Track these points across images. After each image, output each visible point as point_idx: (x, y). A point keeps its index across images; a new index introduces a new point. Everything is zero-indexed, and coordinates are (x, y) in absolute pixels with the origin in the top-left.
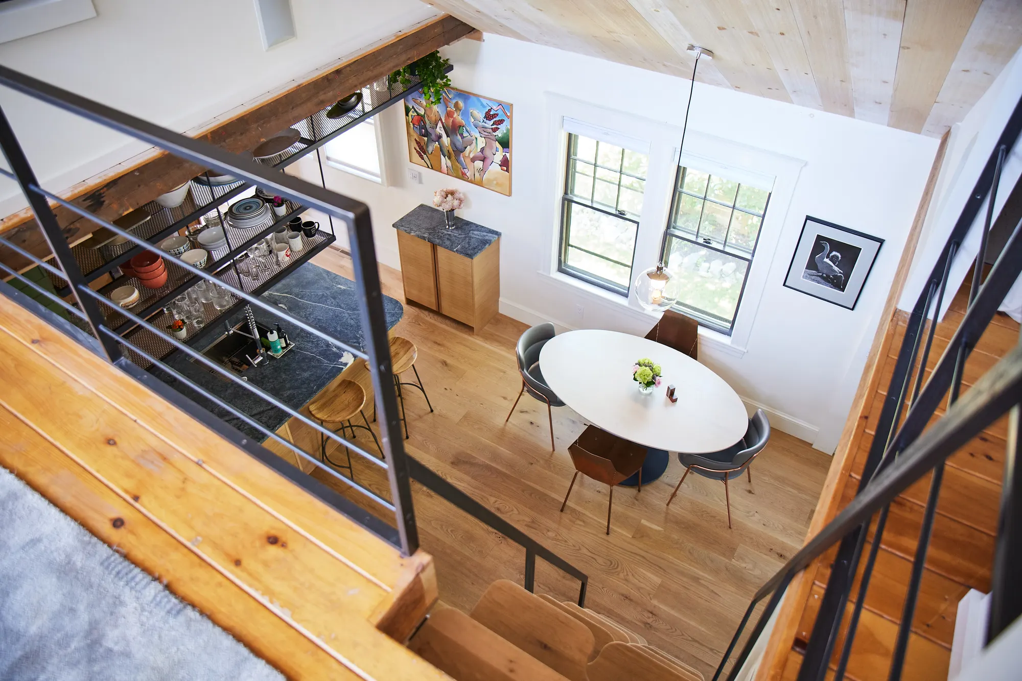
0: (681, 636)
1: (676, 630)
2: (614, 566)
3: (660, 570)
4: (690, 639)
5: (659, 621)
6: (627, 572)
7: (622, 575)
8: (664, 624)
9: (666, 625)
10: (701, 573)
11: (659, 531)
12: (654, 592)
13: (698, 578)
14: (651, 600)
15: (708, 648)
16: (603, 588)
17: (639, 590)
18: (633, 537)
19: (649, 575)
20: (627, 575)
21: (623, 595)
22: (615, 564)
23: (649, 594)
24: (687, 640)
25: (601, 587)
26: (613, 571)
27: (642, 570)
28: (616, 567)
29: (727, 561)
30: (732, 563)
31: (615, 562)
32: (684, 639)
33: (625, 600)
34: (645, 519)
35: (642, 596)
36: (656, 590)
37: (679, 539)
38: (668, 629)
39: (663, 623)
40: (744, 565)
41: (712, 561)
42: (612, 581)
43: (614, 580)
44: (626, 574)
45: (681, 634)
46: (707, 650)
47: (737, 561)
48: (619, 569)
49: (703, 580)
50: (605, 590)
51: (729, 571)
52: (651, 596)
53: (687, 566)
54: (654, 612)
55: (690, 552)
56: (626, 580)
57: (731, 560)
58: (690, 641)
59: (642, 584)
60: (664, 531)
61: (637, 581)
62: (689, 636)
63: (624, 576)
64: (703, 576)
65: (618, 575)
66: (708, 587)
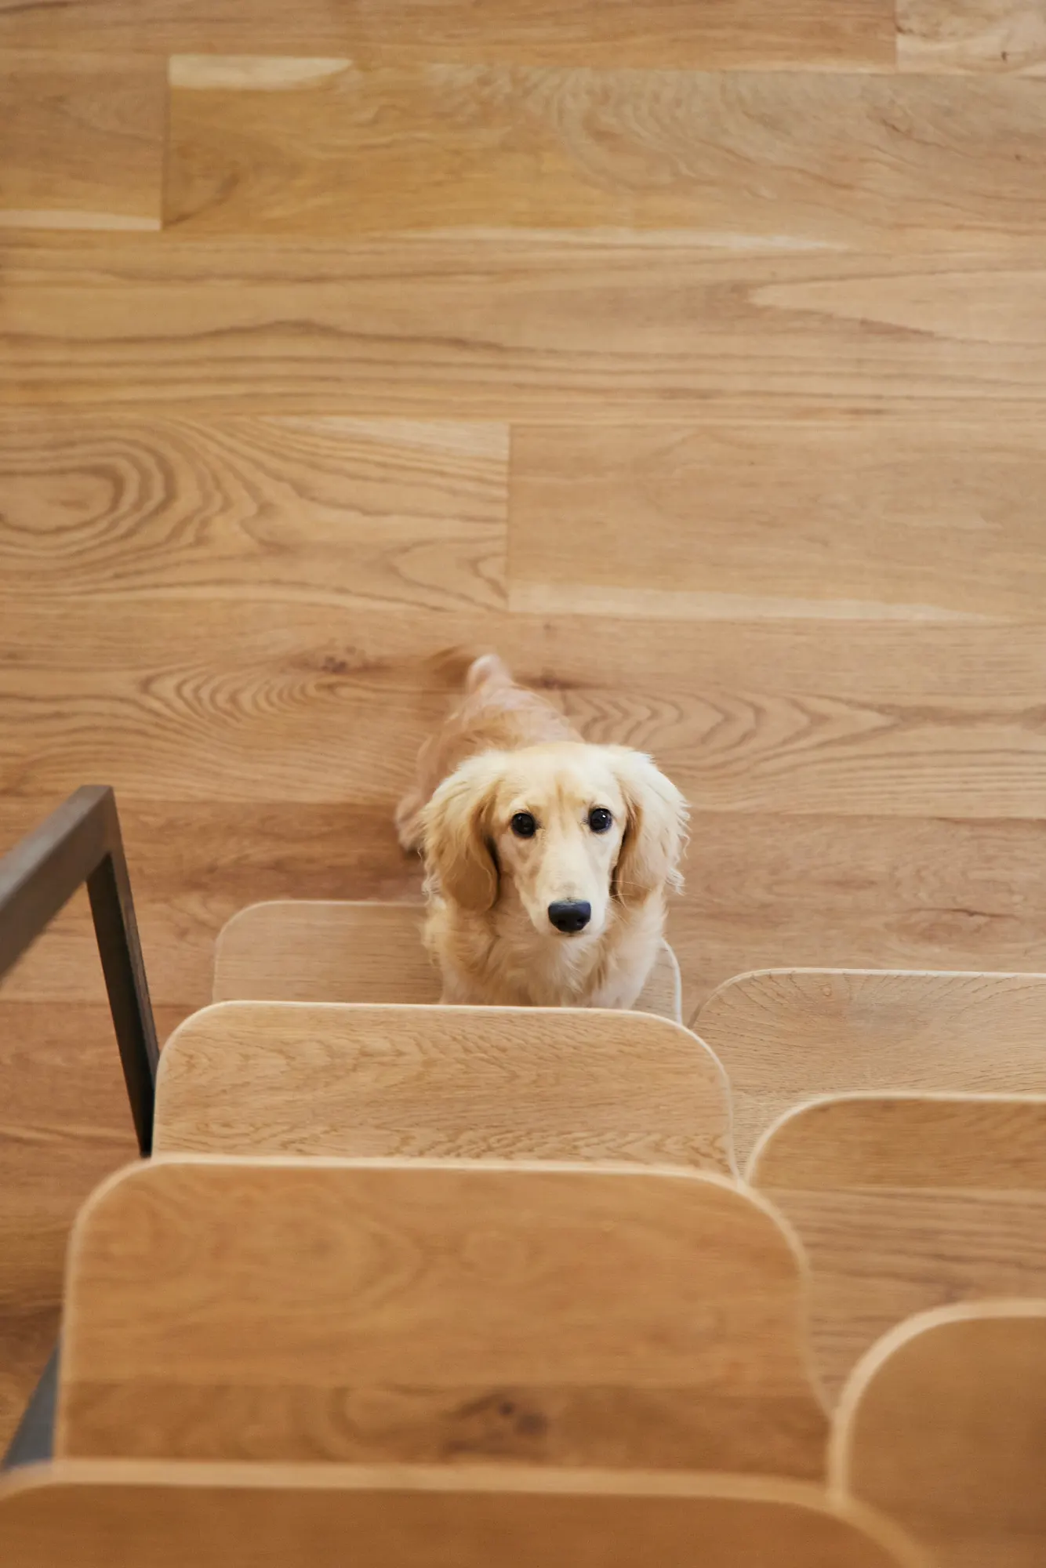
0: (800, 734)
1: (759, 711)
2: (144, 493)
3: (467, 357)
4: (873, 719)
5: (626, 714)
6: (252, 489)
7: (227, 531)
8: (669, 713)
9: (681, 717)
10: (739, 242)
11: (329, 85)
12: (500, 529)
13: (740, 289)
14: (502, 593)
15: (1011, 717)
16: (146, 685)
17: (392, 570)
18: (173, 219)
19: (411, 430)
20: (265, 509)
21: (302, 663)
22: (145, 476)
23: (474, 564)
24: (855, 739)
25: (131, 691)
26: (160, 530)
27: (340, 424)
28: (158, 495)
29: (866, 69)
30: (904, 66)
31: (135, 462)
32: (843, 741)
33: (330, 687)
34: (185, 50)
35: (434, 599)
36: (501, 511)
37: (484, 81)
38: (705, 739)
39: (655, 714)
40: (986, 44)
41: (771, 123)
42: (183, 603)
43: (199, 593)
44: (250, 508)
45: (803, 720)
46: (1010, 735)
47: (930, 35)
48: (188, 499)
49: (774, 281)
50: (171, 695)
51: (908, 135)
52: (490, 569)
53: (625, 236)
54: (566, 668)
55: (601, 135)
56: (277, 548)
57: (889, 54)
58: (878, 731)
59: (395, 520)
60: (364, 68)
61: (353, 517)
62: (865, 706)
63: (244, 525)
64: (760, 258)
65: (200, 541)
66: (828, 318)
